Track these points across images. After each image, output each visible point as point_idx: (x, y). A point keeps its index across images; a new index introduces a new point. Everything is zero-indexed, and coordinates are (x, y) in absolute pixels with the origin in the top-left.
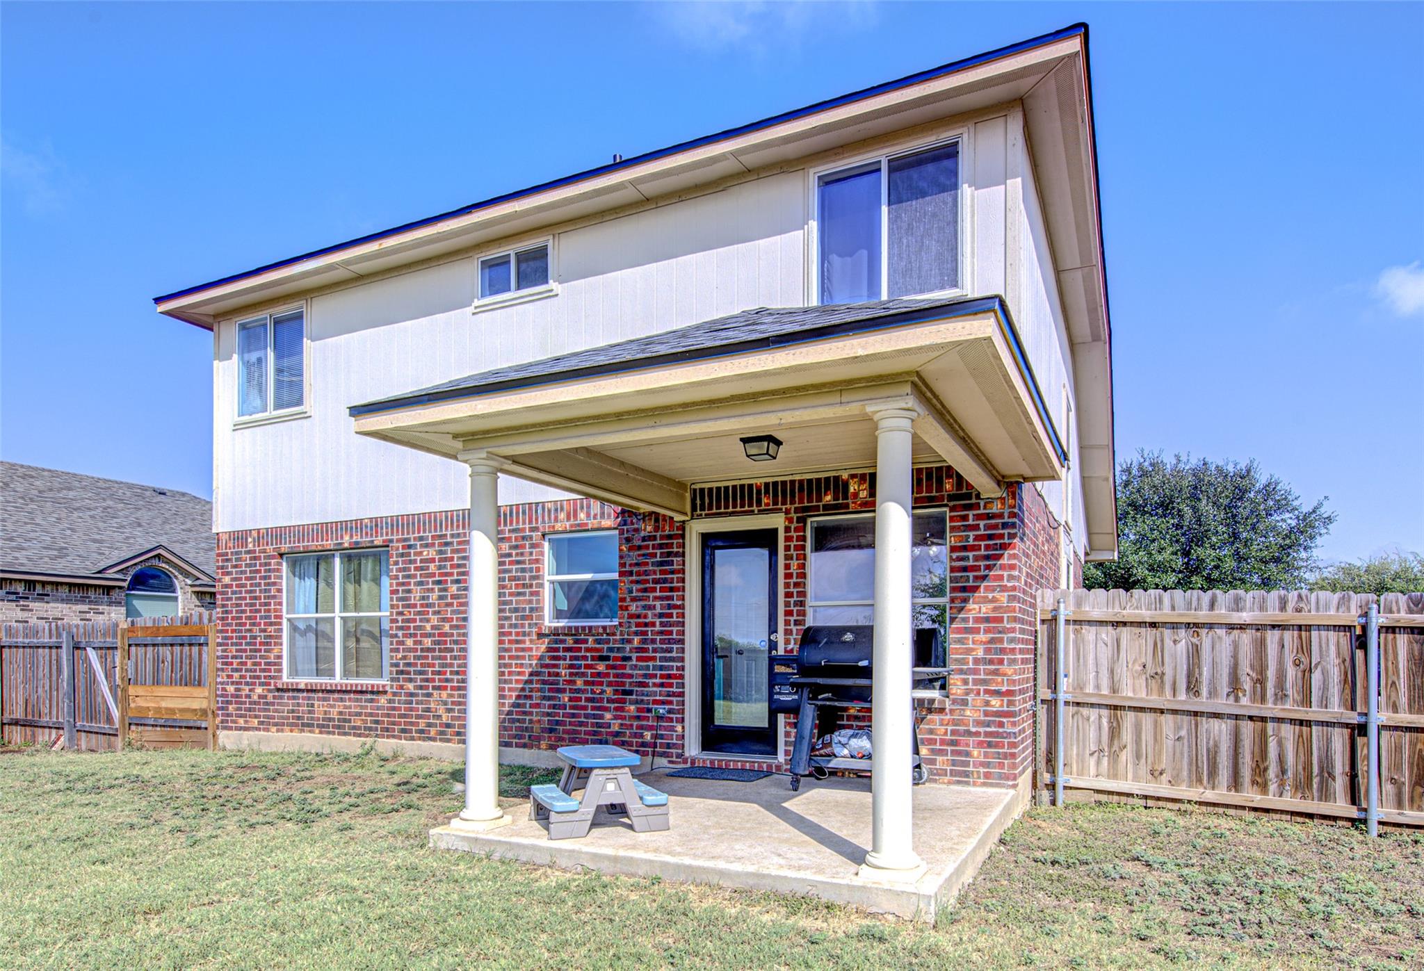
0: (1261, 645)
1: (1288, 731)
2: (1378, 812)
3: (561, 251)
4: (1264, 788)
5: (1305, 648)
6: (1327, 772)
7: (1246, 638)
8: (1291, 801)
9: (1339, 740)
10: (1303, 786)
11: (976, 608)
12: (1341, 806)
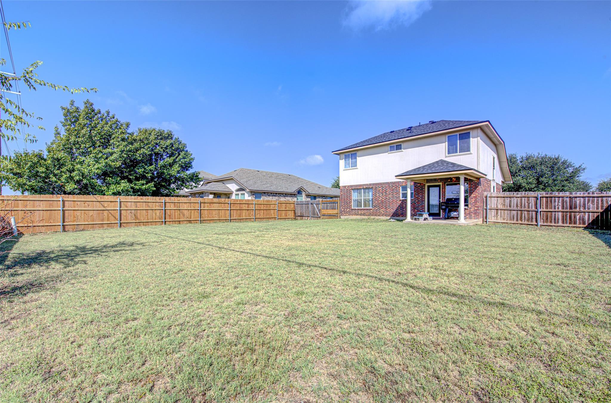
0: (521, 200)
1: (526, 212)
2: (539, 224)
3: (403, 145)
4: (522, 221)
5: (528, 200)
6: (532, 218)
7: (519, 199)
8: (526, 222)
9: (534, 213)
10: (528, 220)
11: (473, 195)
12: (534, 223)
